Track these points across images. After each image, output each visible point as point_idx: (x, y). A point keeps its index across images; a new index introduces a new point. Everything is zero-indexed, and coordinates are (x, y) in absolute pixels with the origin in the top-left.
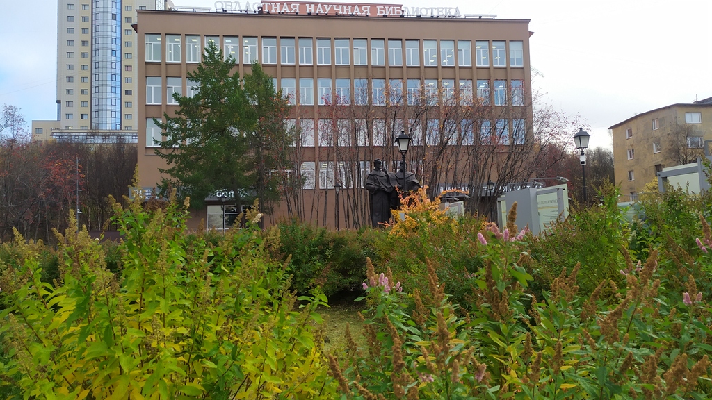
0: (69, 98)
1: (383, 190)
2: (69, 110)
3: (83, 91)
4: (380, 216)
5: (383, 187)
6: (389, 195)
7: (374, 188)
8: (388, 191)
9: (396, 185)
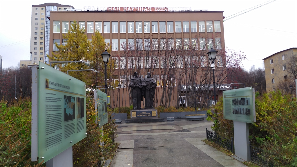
0: (35, 51)
1: (138, 87)
2: (35, 56)
3: (41, 48)
4: (136, 100)
5: (138, 85)
6: (141, 89)
7: (133, 86)
8: (141, 87)
9: (145, 84)
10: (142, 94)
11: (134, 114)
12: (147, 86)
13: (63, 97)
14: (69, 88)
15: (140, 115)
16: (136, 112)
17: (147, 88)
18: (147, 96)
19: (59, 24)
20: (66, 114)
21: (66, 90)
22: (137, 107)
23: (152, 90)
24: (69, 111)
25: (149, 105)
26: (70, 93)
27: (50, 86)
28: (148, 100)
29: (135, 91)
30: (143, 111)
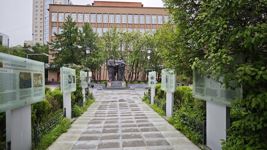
0: (36, 33)
1: (113, 66)
2: (36, 37)
3: (41, 31)
4: (111, 75)
5: (113, 65)
6: (115, 68)
7: (109, 65)
8: (115, 66)
9: (117, 64)
10: (116, 71)
11: (109, 84)
12: (119, 66)
13: (68, 76)
14: (70, 73)
15: (114, 85)
16: (111, 83)
17: (119, 67)
18: (119, 72)
19: (56, 15)
20: (69, 81)
21: (69, 73)
22: (112, 79)
23: (122, 68)
24: (70, 81)
25: (120, 79)
26: (70, 74)
27: (65, 73)
28: (120, 75)
29: (110, 69)
30: (116, 83)
